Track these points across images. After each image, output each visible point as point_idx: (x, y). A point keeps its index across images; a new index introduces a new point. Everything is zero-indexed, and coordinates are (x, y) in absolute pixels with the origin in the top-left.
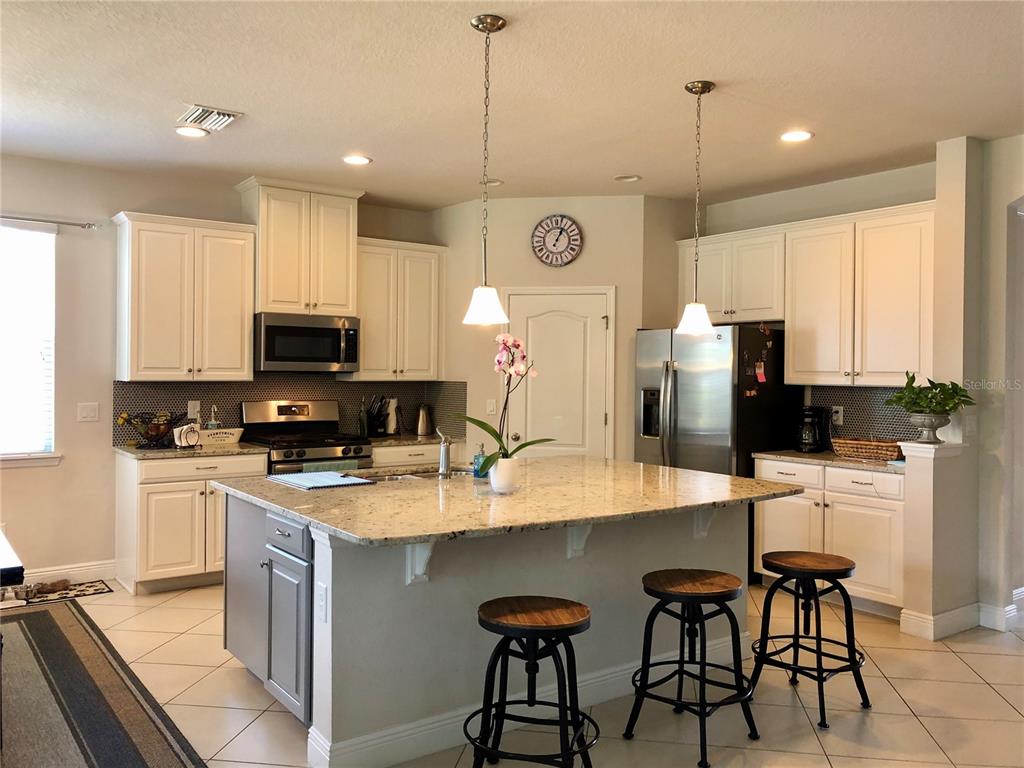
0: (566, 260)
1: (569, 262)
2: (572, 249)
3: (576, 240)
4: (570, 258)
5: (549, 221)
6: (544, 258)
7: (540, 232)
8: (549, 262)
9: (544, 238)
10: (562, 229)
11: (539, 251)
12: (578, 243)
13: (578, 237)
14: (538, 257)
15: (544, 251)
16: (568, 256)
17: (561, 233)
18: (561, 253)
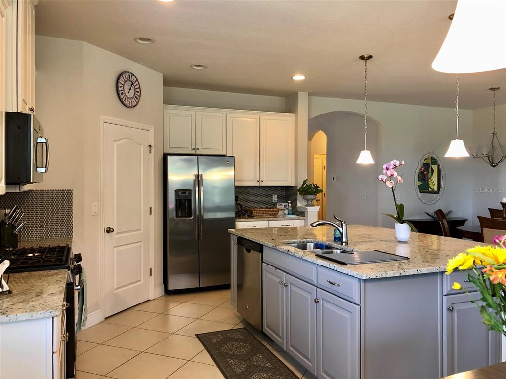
0: (134, 105)
2: (136, 97)
3: (138, 92)
5: (126, 74)
6: (123, 100)
7: (121, 80)
8: (126, 103)
9: (123, 86)
10: (132, 83)
11: (120, 95)
14: (120, 99)
15: (124, 94)
16: (135, 101)
18: (131, 98)
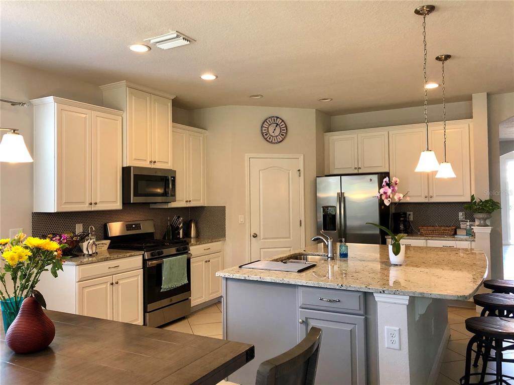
0: (279, 140)
1: (281, 141)
2: (282, 134)
3: (284, 130)
4: (281, 139)
5: (270, 119)
6: (268, 139)
7: (266, 125)
8: (271, 141)
9: (268, 128)
10: (277, 124)
11: (265, 136)
12: (285, 131)
13: (285, 129)
14: (265, 138)
15: (268, 135)
16: (280, 138)
17: (276, 126)
18: (277, 136)
